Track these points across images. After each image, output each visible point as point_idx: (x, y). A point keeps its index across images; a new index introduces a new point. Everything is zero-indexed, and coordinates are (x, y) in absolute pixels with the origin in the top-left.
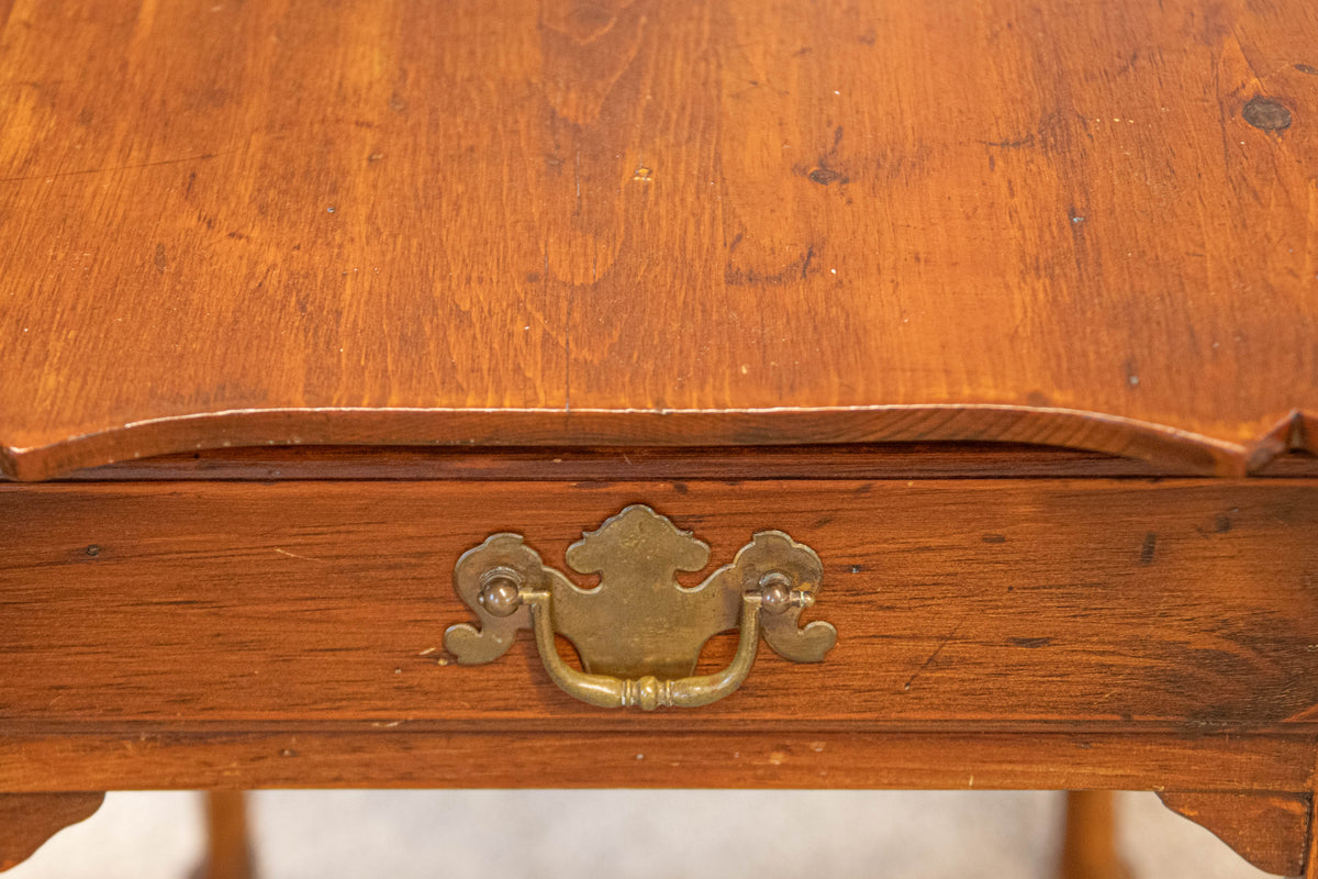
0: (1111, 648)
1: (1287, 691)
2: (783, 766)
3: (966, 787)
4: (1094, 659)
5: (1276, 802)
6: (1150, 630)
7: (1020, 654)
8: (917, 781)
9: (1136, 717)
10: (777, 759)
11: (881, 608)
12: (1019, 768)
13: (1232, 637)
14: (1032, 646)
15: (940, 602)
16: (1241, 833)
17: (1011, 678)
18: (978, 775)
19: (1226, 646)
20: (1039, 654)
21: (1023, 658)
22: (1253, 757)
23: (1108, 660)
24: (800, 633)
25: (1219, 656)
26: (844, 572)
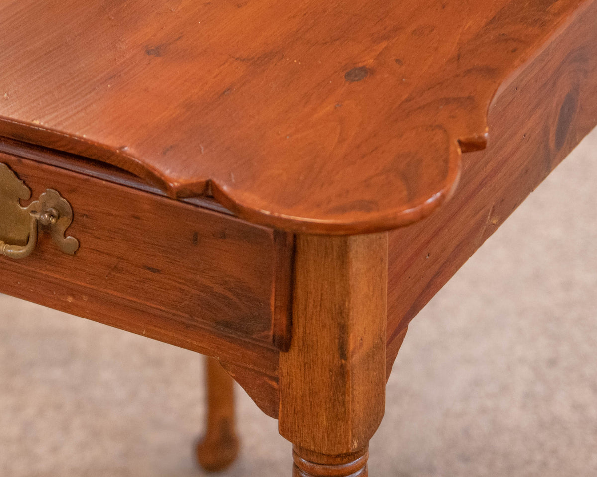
0: (183, 281)
1: (252, 322)
2: (72, 303)
3: (142, 334)
4: (178, 285)
5: (267, 380)
6: (198, 277)
7: (149, 275)
8: (123, 326)
9: (195, 318)
10: (70, 299)
11: (95, 237)
12: (162, 331)
13: (230, 290)
14: (154, 272)
15: (117, 240)
16: (253, 391)
17: (146, 285)
18: (147, 331)
19: (228, 294)
20: (157, 276)
21: (150, 277)
22: (254, 354)
23: (183, 287)
24: (65, 240)
25: (225, 297)
26: (81, 216)
